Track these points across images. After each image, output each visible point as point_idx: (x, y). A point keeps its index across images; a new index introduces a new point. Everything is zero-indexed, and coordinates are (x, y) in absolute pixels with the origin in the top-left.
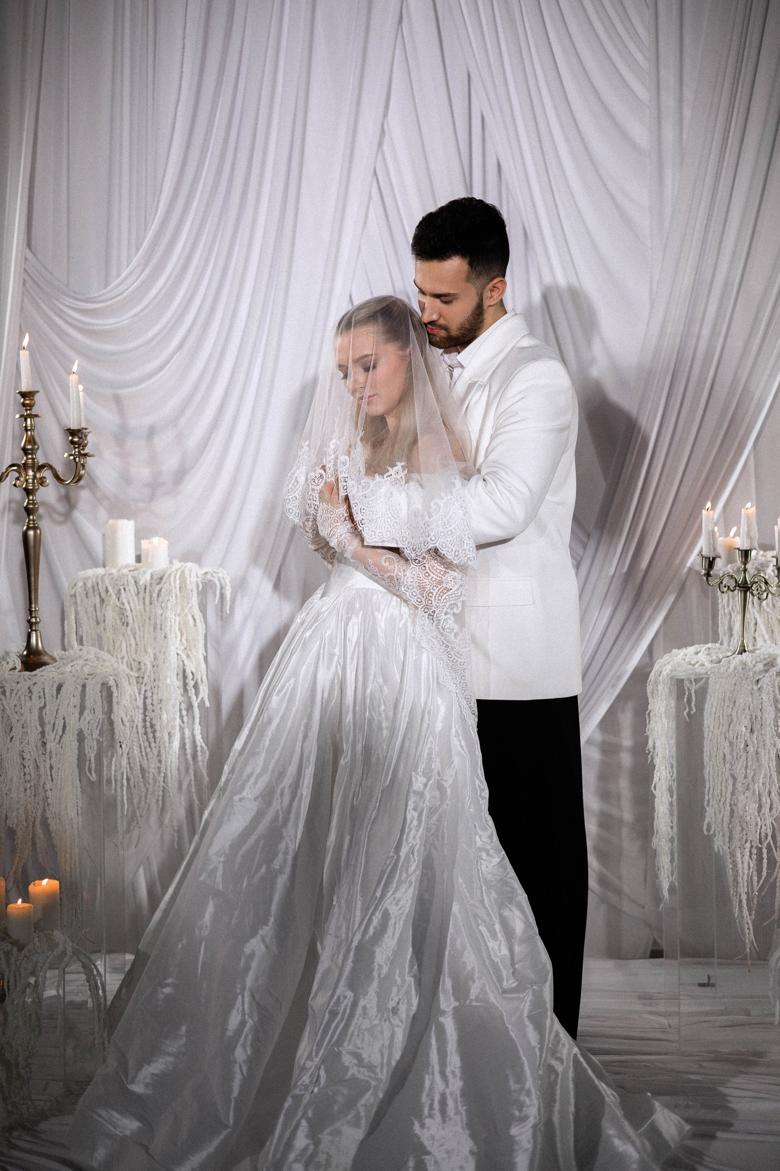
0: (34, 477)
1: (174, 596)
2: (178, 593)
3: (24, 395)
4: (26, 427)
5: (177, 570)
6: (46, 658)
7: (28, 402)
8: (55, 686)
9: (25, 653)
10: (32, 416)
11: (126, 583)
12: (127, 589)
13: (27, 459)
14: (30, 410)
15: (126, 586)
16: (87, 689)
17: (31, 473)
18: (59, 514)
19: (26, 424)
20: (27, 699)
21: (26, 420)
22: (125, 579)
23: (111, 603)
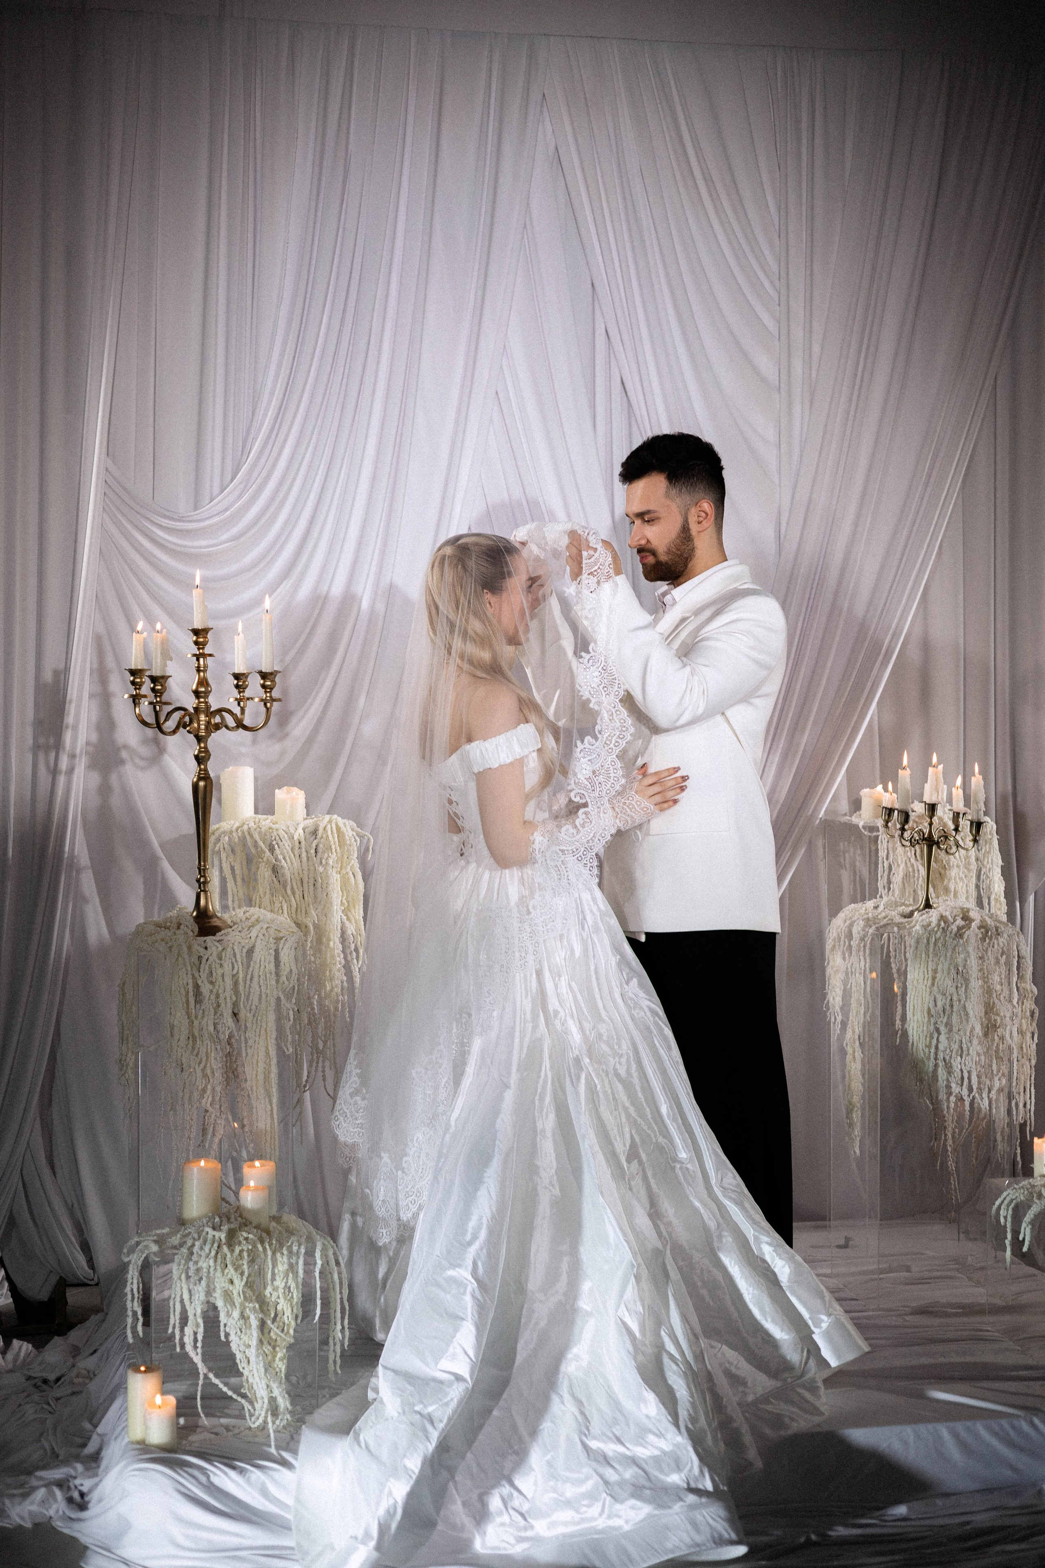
0: (208, 723)
1: (334, 850)
2: (338, 848)
3: (196, 632)
4: (199, 667)
5: (330, 822)
6: (215, 922)
7: (201, 640)
8: (245, 951)
9: (195, 914)
10: (204, 655)
11: (277, 838)
12: (281, 844)
13: (200, 702)
14: (203, 649)
15: (279, 842)
16: (282, 954)
17: (203, 717)
18: (142, 758)
19: (199, 664)
20: (218, 966)
21: (198, 660)
22: (275, 833)
23: (265, 859)
